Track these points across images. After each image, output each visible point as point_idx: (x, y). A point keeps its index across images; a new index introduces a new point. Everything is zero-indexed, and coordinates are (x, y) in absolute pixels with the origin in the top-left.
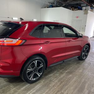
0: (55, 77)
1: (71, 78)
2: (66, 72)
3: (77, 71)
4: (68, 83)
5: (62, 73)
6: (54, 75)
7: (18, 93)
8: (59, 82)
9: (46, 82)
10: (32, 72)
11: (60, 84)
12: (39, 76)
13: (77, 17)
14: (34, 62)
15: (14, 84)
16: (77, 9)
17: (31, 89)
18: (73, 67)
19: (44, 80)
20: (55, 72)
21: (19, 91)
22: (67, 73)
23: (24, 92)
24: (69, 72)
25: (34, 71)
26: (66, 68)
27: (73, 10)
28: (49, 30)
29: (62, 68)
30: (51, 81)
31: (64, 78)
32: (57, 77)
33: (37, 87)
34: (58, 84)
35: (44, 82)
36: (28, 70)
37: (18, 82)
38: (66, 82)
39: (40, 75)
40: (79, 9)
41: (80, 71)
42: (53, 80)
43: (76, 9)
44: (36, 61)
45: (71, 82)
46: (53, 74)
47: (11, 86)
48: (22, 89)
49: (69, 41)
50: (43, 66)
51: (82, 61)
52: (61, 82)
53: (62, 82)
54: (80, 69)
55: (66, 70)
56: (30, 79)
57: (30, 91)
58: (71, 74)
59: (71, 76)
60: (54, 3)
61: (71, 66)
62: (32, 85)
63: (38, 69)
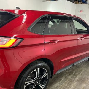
2: (77, 78)
5: (71, 81)
10: (32, 84)
14: (35, 70)
16: (81, 2)
18: (83, 71)
20: (63, 79)
22: (78, 80)
24: (80, 79)
25: (35, 82)
26: (76, 73)
28: (52, 25)
29: (71, 72)
36: (26, 82)
39: (43, 87)
40: (83, 3)
43: (79, 3)
50: (47, 74)
55: (76, 75)
61: (82, 70)
63: (40, 79)
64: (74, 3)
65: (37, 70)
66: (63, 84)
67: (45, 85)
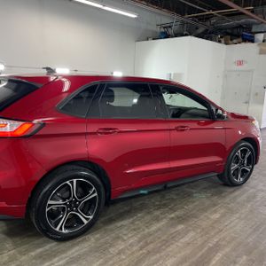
0: (135, 230)
1: (179, 234)
2: (173, 215)
3: (206, 214)
4: (164, 247)
5: (157, 219)
6: (132, 223)
7: (18, 263)
8: (139, 242)
9: (102, 241)
11: (141, 248)
12: (86, 222)
13: (240, 63)
14: (68, 182)
15: (17, 239)
16: (240, 40)
17: (55, 256)
18: (197, 203)
19: (98, 236)
20: (139, 215)
21: (24, 258)
22: (173, 218)
23: (34, 261)
24: (178, 217)
25: (70, 206)
26: (176, 207)
27: (226, 44)
29: (165, 205)
30: (118, 238)
31: (160, 232)
32: (139, 229)
33: (73, 253)
34: (135, 248)
35: (97, 240)
37: (29, 236)
38: (159, 245)
39: (87, 219)
40: (245, 40)
41: (212, 217)
42: (125, 238)
43: (235, 41)
44: (75, 181)
45: (174, 246)
46: (131, 220)
47: (9, 244)
48: (33, 254)
49: (182, 129)
50: (96, 194)
51: (231, 189)
52: (146, 242)
53: (147, 244)
54: (215, 212)
55: (173, 210)
56: (57, 229)
57: (51, 260)
58: (182, 223)
59: (180, 227)
60: (170, 27)
62: (63, 245)
63: (80, 202)
64: (220, 42)
65: (72, 183)
66: (137, 223)
67: (91, 217)
